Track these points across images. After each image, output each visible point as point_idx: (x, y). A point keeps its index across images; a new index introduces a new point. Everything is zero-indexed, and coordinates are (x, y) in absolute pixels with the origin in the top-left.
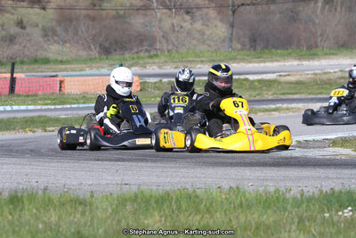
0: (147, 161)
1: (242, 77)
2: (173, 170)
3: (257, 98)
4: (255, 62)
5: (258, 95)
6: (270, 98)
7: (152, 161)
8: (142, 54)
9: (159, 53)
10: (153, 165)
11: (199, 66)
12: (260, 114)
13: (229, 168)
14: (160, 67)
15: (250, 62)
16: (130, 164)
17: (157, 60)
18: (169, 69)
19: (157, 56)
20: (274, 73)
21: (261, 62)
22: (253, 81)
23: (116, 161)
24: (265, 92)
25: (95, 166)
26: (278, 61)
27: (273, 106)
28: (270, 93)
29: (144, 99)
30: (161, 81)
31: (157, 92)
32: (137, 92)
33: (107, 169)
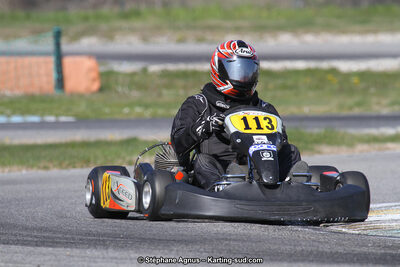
1: (324, 65)
3: (357, 111)
5: (359, 104)
6: (385, 111)
7: (117, 246)
8: (106, 10)
9: (143, 8)
12: (360, 147)
14: (145, 39)
15: (344, 32)
16: (68, 251)
17: (137, 23)
18: (164, 44)
19: (137, 14)
20: (394, 56)
21: (367, 32)
22: (348, 75)
24: (374, 100)
27: (390, 131)
28: (385, 101)
29: (107, 110)
30: (145, 70)
31: (135, 94)
32: (93, 93)
33: (15, 262)
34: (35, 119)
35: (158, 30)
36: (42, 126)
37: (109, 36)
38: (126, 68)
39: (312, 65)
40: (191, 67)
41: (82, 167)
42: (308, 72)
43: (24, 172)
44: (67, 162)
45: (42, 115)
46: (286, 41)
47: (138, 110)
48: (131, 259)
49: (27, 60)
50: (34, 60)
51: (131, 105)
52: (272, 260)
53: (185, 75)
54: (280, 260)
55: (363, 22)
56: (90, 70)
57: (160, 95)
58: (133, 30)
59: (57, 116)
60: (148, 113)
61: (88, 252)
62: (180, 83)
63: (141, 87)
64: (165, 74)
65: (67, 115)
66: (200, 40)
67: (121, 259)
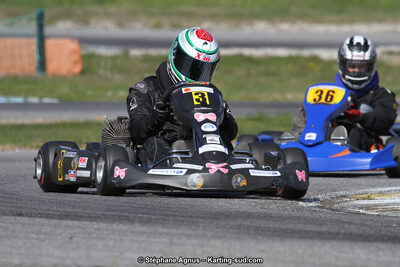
0: (129, 220)
1: (306, 53)
2: (196, 241)
4: (330, 22)
7: (141, 221)
10: (144, 229)
13: (318, 242)
14: (120, 24)
15: (319, 21)
17: (112, 9)
18: (140, 30)
21: (342, 22)
23: (60, 217)
25: (18, 228)
26: (381, 21)
29: (90, 93)
30: (126, 54)
31: (117, 77)
32: (75, 75)
33: (45, 234)
34: (19, 100)
35: (133, 15)
36: (26, 106)
37: (84, 20)
38: (103, 51)
39: (294, 52)
42: (290, 59)
43: (17, 150)
45: (26, 96)
46: (261, 29)
47: (122, 93)
48: (161, 234)
49: (10, 42)
50: (16, 41)
51: (114, 89)
52: (302, 237)
54: (311, 238)
55: (339, 12)
56: (73, 52)
58: (108, 15)
59: (41, 97)
61: (116, 226)
63: (123, 71)
64: (146, 59)
65: (52, 97)
66: (176, 26)
67: (151, 233)
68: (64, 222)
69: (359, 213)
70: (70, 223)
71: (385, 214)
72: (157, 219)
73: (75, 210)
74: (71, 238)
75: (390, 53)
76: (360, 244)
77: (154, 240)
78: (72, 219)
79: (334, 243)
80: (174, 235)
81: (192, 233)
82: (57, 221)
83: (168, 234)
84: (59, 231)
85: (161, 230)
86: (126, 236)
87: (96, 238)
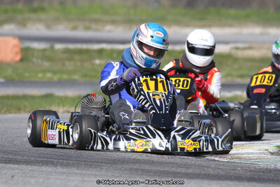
0: (54, 164)
7: (62, 165)
8: (20, 6)
9: (46, 5)
10: (64, 170)
11: (108, 27)
14: (48, 27)
16: (30, 167)
17: (43, 16)
18: (62, 30)
19: (42, 9)
20: (226, 43)
26: (231, 26)
29: (27, 75)
30: (52, 48)
31: (46, 64)
32: (16, 62)
35: (57, 20)
37: (23, 24)
38: (36, 45)
40: (84, 46)
41: (15, 113)
44: (5, 109)
47: (49, 75)
48: (76, 174)
51: (44, 71)
53: (81, 52)
55: (202, 19)
56: (15, 46)
57: (64, 65)
58: (40, 20)
60: (56, 78)
61: (44, 168)
62: (77, 57)
63: (50, 59)
64: (67, 51)
66: (87, 28)
67: (69, 173)
68: (8, 165)
69: (215, 160)
70: (12, 166)
71: (232, 161)
72: (73, 164)
73: (15, 157)
74: (13, 177)
75: (237, 48)
76: (215, 182)
77: (71, 178)
78: (13, 164)
79: (197, 181)
80: (84, 175)
81: (98, 173)
82: (3, 165)
83: (80, 174)
84: (5, 172)
85: (76, 171)
86: (51, 175)
87: (31, 177)
